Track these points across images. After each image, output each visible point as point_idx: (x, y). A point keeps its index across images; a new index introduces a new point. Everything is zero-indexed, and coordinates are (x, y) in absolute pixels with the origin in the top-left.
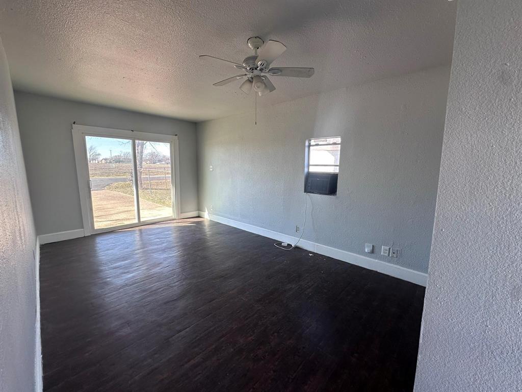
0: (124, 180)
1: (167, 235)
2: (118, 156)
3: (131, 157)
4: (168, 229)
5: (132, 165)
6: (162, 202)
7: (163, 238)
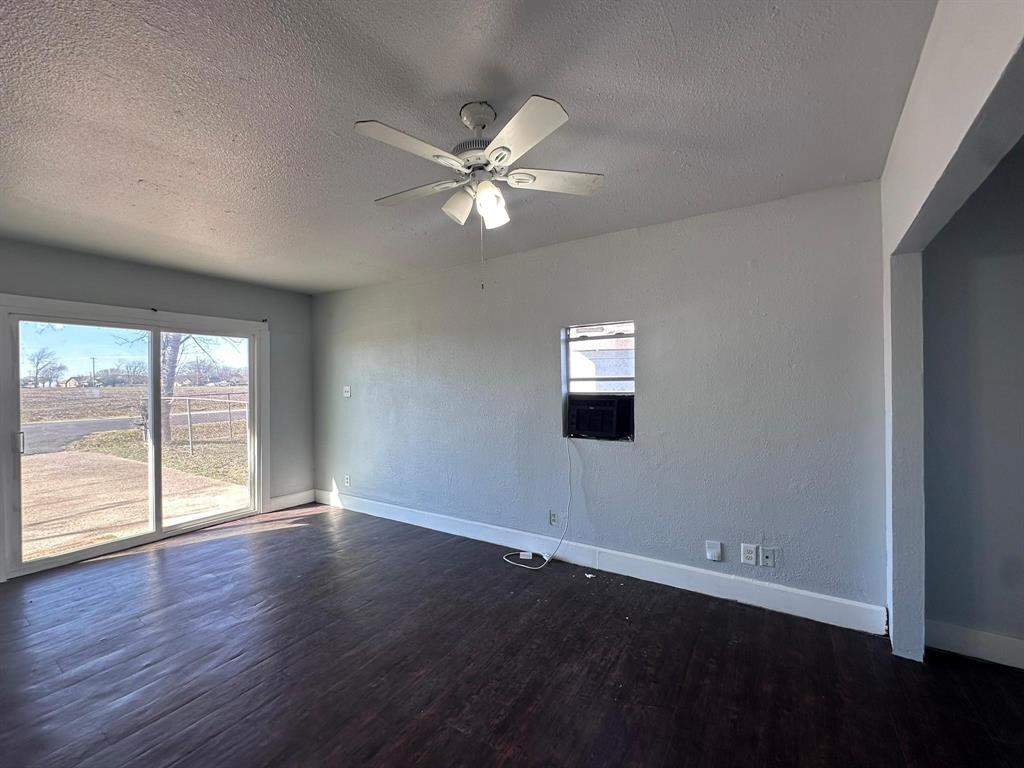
0: (124, 425)
1: (235, 558)
2: (112, 370)
3: (147, 372)
4: (238, 543)
5: (146, 390)
6: (222, 473)
7: (222, 570)
